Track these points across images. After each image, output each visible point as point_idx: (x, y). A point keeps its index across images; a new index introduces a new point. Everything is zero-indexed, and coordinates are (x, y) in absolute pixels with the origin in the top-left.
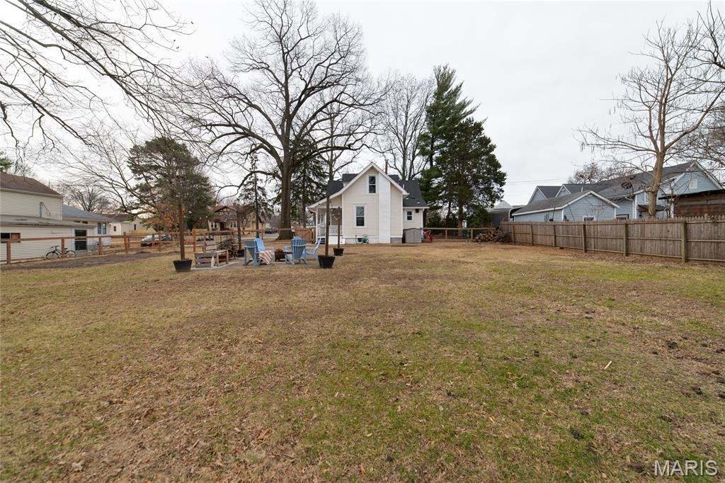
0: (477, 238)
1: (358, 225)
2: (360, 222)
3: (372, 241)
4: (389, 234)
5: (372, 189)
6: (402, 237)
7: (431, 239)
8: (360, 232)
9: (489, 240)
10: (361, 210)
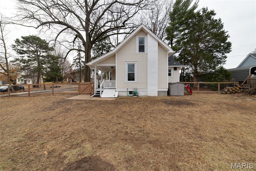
0: (226, 90)
1: (129, 80)
2: (131, 77)
3: (141, 94)
4: (157, 88)
5: (142, 49)
6: (167, 90)
7: (191, 92)
8: (132, 86)
9: (236, 92)
10: (131, 67)
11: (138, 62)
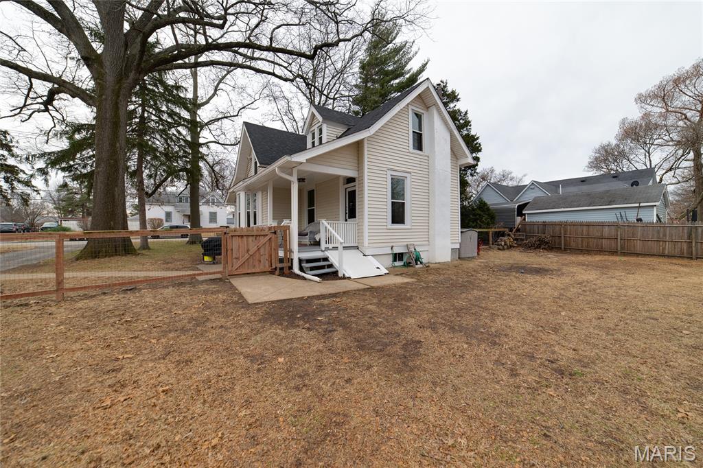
1: (394, 221)
2: (398, 215)
4: (450, 241)
5: (418, 143)
6: (459, 246)
8: (401, 239)
9: (510, 246)
11: (412, 174)
